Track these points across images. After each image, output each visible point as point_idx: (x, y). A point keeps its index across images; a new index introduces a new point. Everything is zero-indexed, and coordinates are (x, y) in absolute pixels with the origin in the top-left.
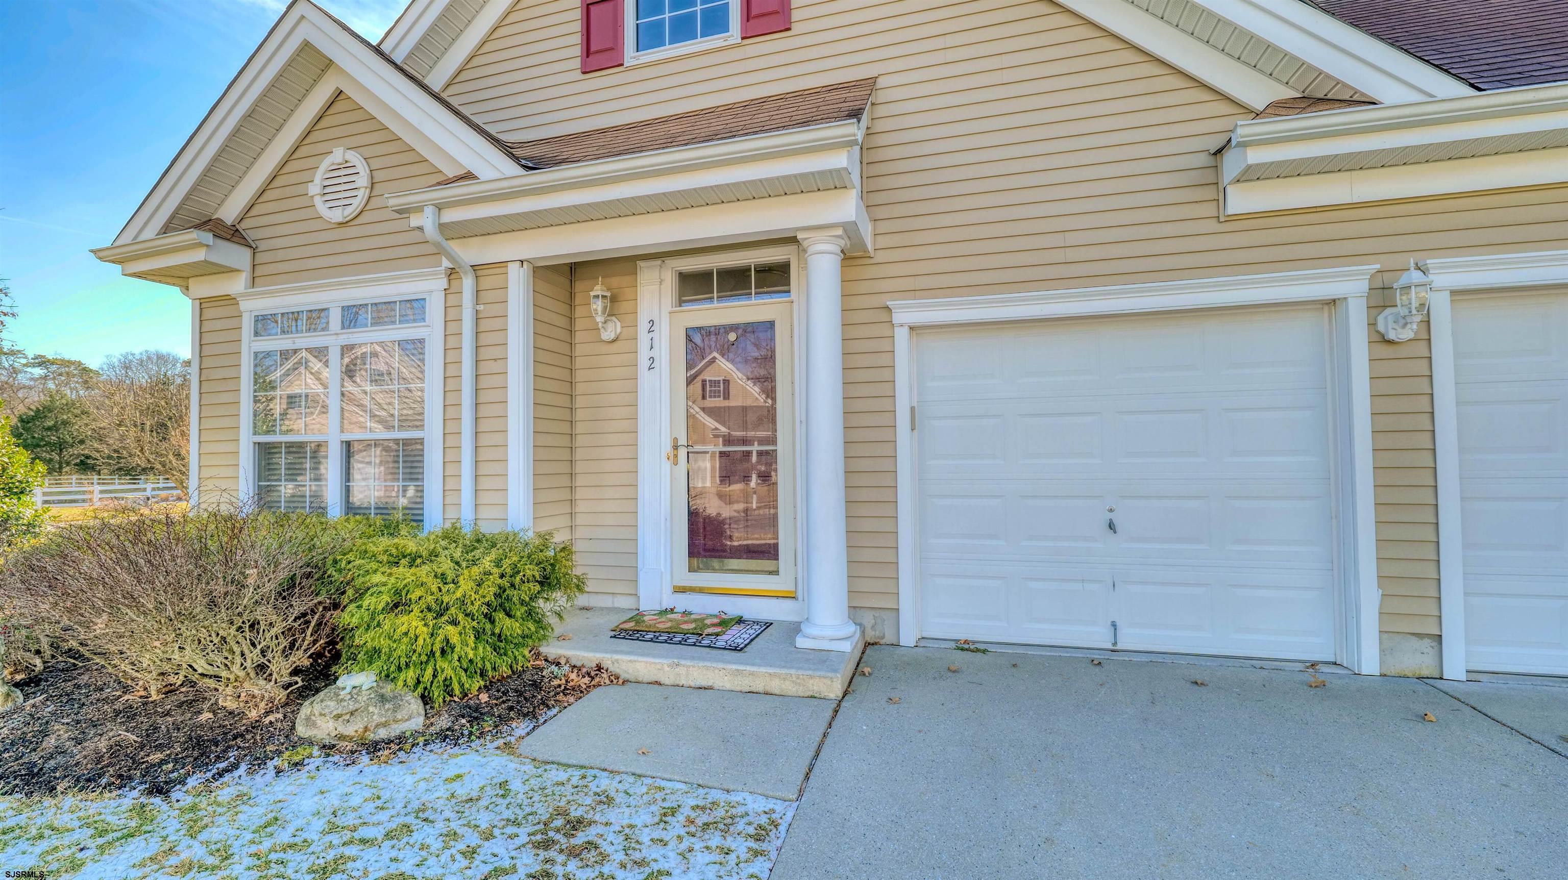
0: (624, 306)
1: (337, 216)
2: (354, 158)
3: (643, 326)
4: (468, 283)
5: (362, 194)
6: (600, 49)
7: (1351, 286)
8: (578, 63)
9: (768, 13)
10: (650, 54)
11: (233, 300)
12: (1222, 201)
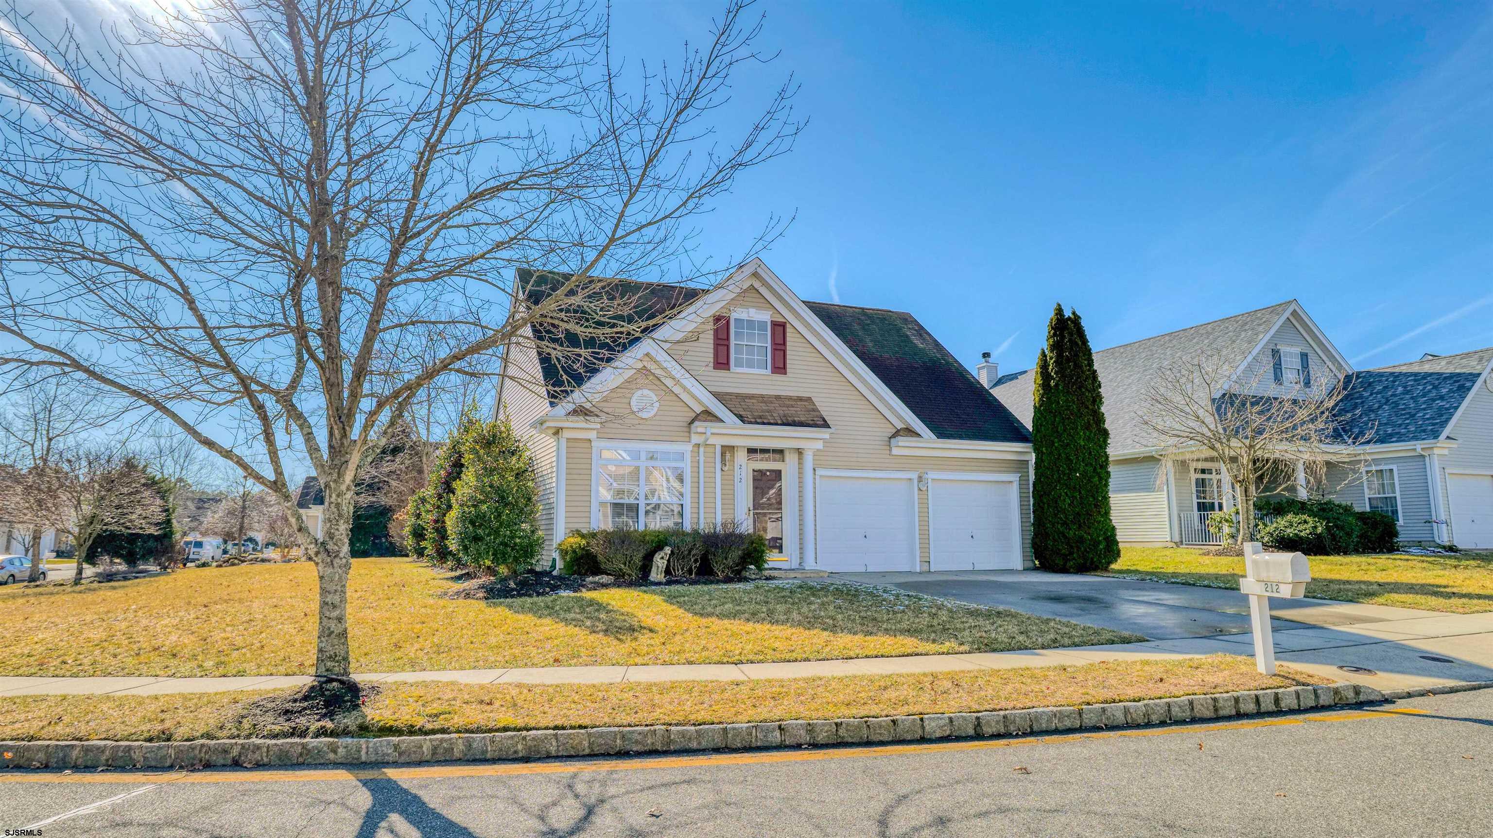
0: (731, 459)
1: (646, 415)
2: (651, 394)
3: (737, 467)
4: (702, 450)
5: (655, 409)
6: (722, 362)
7: (914, 476)
8: (712, 365)
9: (780, 367)
10: (739, 370)
11: (590, 440)
12: (890, 450)
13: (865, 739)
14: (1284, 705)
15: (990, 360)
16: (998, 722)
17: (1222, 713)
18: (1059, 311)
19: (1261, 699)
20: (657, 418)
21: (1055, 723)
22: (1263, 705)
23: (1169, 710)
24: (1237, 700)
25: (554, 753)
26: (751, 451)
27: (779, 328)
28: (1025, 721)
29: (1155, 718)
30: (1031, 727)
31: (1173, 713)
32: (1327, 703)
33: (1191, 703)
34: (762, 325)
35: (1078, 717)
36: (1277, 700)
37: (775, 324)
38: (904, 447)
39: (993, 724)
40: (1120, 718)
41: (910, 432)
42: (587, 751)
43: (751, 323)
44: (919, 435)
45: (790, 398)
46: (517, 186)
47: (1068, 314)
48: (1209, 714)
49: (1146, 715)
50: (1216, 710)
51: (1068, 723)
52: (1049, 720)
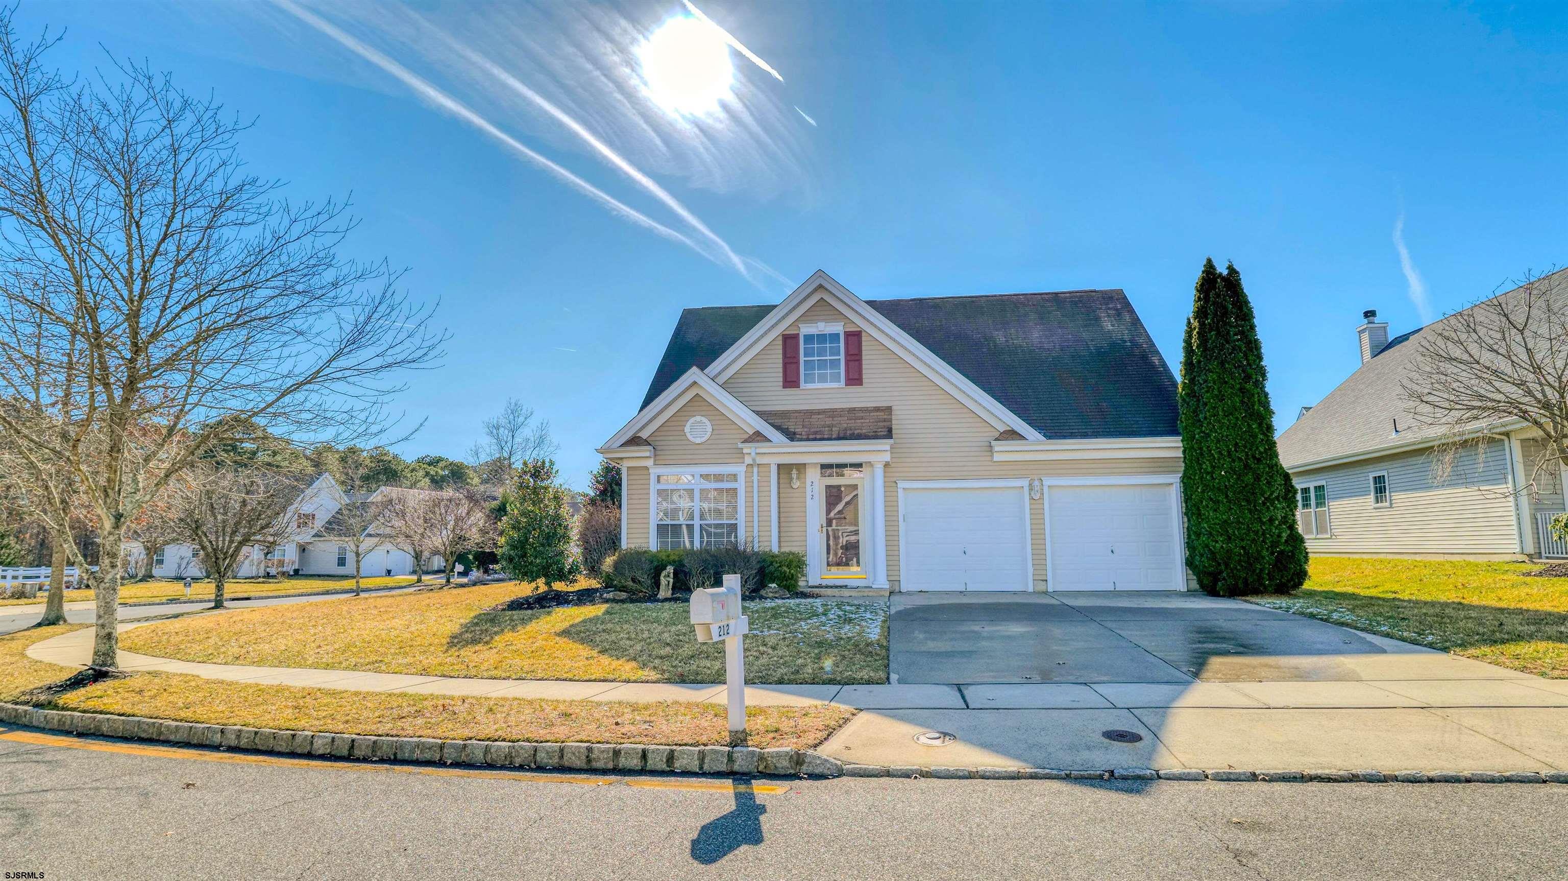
0: (802, 476)
1: (698, 441)
2: (704, 420)
3: (808, 483)
4: (755, 469)
5: (709, 434)
6: (791, 380)
7: (1025, 483)
8: (781, 384)
9: (854, 378)
10: (810, 386)
11: (647, 468)
12: (992, 456)
13: (270, 749)
14: (678, 765)
15: (1376, 320)
16: (368, 746)
17: (595, 765)
18: (1210, 268)
19: (650, 755)
20: (710, 442)
21: (418, 754)
22: (650, 762)
23: (535, 755)
24: (617, 753)
25: (105, 733)
26: (824, 467)
27: (854, 338)
28: (391, 748)
29: (517, 762)
30: (395, 754)
31: (538, 759)
32: (745, 769)
33: (562, 750)
34: (835, 337)
35: (438, 751)
36: (671, 758)
37: (848, 335)
38: (1005, 452)
39: (364, 747)
40: (479, 756)
41: (1012, 435)
42: (120, 735)
43: (822, 338)
44: (1022, 437)
45: (862, 410)
46: (215, 292)
47: (1222, 269)
48: (579, 763)
49: (509, 756)
50: (589, 760)
51: (427, 756)
52: (412, 751)
